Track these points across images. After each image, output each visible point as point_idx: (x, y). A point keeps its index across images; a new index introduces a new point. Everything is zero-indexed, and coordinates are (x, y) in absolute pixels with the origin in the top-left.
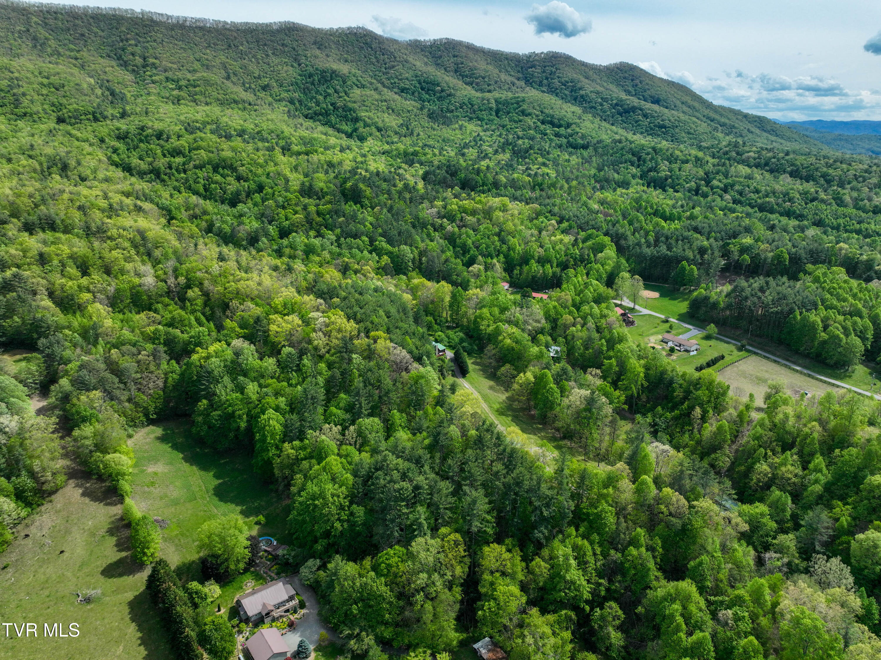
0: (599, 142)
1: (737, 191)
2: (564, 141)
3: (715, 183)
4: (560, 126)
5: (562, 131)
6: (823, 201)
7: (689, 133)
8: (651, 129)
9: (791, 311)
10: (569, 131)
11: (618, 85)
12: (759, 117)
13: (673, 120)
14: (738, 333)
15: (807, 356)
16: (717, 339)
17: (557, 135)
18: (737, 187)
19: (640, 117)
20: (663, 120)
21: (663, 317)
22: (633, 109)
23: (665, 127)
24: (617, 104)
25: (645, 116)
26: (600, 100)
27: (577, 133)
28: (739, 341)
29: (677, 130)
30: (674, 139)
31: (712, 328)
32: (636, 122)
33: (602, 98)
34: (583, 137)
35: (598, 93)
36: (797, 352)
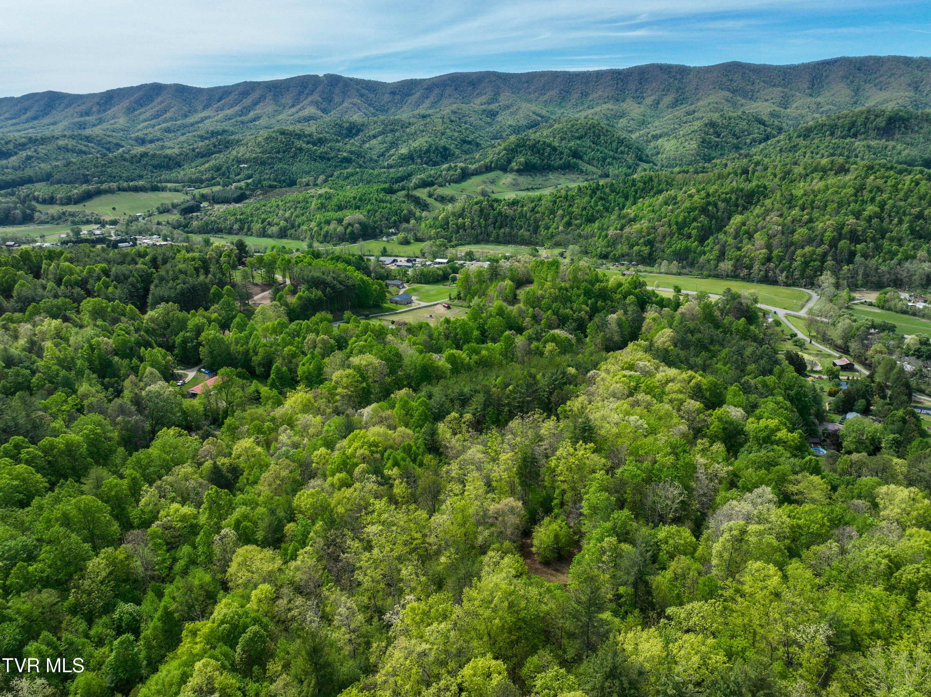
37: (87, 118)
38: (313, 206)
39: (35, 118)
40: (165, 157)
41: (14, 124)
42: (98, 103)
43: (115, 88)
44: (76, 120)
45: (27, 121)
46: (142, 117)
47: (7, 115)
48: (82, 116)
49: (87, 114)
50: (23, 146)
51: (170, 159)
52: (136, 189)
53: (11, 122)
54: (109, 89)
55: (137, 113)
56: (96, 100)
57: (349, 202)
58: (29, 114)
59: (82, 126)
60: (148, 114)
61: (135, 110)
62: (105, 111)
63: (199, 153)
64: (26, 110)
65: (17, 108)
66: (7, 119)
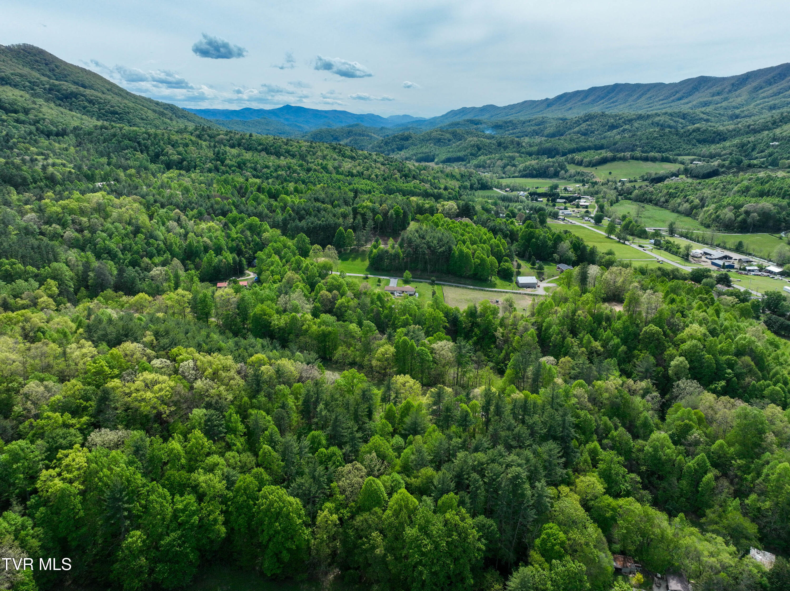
0: (75, 129)
1: (251, 168)
2: (33, 128)
3: (228, 162)
4: (16, 112)
5: (22, 117)
6: (315, 170)
7: (142, 119)
8: (104, 115)
9: (450, 249)
10: (31, 116)
11: (32, 68)
12: (169, 105)
13: (121, 106)
14: (419, 273)
15: (468, 278)
16: (413, 281)
17: (17, 121)
18: (249, 165)
19: (86, 104)
20: (112, 107)
21: (362, 275)
22: (74, 95)
23: (117, 113)
24: (50, 90)
25: (90, 102)
26: (28, 84)
27: (44, 119)
28: (429, 279)
29: (131, 115)
30: (130, 123)
31: (407, 274)
32: (84, 108)
33: (30, 82)
34: (52, 123)
35: (21, 76)
36: (461, 277)
37: (715, 98)
38: (736, 188)
39: (680, 99)
40: (714, 133)
41: (662, 104)
42: (733, 85)
43: (755, 69)
44: (705, 99)
45: (673, 101)
46: (763, 95)
47: (661, 98)
48: (713, 96)
49: (718, 94)
50: (630, 121)
51: (719, 134)
52: (646, 159)
53: (661, 102)
54: (750, 71)
55: (761, 91)
56: (733, 81)
57: (781, 189)
58: (677, 95)
59: (706, 104)
60: (771, 92)
61: (761, 88)
62: (736, 90)
63: (753, 130)
64: (677, 92)
65: (672, 91)
66: (660, 100)
